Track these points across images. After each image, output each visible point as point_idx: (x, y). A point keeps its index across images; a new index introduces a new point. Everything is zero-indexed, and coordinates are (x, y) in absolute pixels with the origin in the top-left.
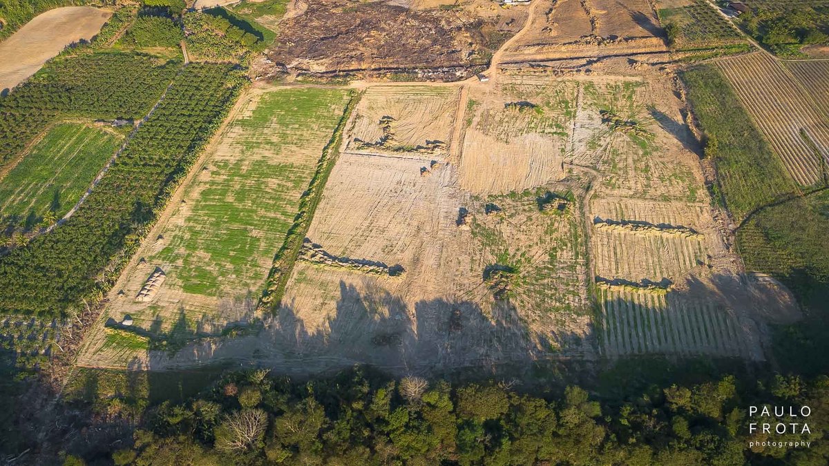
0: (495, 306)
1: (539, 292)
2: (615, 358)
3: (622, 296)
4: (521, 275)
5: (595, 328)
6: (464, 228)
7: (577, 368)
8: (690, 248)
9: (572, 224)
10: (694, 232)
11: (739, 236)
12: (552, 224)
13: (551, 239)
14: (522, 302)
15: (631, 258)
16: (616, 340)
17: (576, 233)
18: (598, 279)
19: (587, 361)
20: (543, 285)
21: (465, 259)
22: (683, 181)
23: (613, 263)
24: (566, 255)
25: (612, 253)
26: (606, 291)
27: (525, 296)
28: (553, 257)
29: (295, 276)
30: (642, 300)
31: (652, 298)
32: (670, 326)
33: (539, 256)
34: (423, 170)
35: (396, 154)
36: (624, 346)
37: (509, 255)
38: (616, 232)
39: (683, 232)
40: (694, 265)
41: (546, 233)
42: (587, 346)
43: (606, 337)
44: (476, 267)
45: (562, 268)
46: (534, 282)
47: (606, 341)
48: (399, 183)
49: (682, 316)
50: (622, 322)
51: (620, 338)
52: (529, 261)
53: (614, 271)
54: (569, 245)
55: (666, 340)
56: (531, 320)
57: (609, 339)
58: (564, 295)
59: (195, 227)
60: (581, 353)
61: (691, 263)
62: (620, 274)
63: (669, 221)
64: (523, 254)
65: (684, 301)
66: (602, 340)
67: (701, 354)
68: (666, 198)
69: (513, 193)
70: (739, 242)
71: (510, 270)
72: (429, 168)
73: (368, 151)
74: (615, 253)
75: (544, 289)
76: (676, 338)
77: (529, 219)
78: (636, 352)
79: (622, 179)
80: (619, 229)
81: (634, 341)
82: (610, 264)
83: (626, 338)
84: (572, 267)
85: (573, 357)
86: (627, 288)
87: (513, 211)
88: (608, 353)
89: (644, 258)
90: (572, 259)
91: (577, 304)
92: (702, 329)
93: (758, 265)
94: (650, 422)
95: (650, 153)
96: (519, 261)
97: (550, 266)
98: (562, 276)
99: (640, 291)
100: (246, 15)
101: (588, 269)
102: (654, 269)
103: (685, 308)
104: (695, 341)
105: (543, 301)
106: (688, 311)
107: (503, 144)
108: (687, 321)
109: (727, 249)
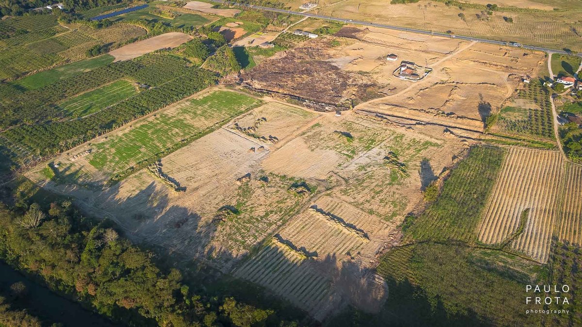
0: (208, 225)
1: (238, 229)
2: (237, 278)
3: (284, 252)
4: (239, 217)
5: (245, 258)
6: (239, 183)
7: (211, 272)
8: (353, 244)
9: (297, 204)
10: (366, 236)
11: (393, 251)
12: (286, 199)
13: (277, 206)
14: (223, 229)
15: (310, 234)
16: (249, 270)
17: (295, 208)
18: (277, 236)
19: (221, 273)
20: (244, 226)
21: (221, 197)
22: (395, 207)
23: (296, 232)
24: (273, 217)
25: (302, 227)
26: (274, 243)
27: (228, 227)
28: (267, 214)
29: (137, 174)
30: (289, 257)
31: (294, 256)
32: (288, 277)
33: (260, 212)
34: (253, 149)
35: (248, 137)
37: (245, 204)
38: (318, 217)
39: (357, 233)
40: (344, 253)
41: (277, 202)
42: (229, 264)
43: (245, 265)
44: (221, 204)
45: (265, 223)
46: (242, 223)
47: (242, 268)
48: (233, 151)
49: (302, 275)
50: (263, 263)
51: (252, 269)
52: (252, 212)
53: (291, 236)
54: (283, 213)
55: (276, 283)
56: (217, 239)
57: (245, 267)
58: (249, 236)
59: (123, 138)
60: (223, 267)
61: (342, 252)
62: (293, 239)
63: (358, 224)
64: (252, 207)
65: (313, 268)
66: (241, 266)
67: (286, 299)
68: (371, 212)
69: (285, 176)
70: (390, 254)
71: (236, 212)
72: (256, 149)
73: (235, 131)
74: (303, 227)
75: (242, 228)
76: (283, 285)
77: (277, 192)
78: (251, 281)
79: (356, 192)
80: (320, 216)
81: (257, 275)
82: (293, 232)
83: (256, 271)
84: (270, 224)
85: (216, 266)
86: (287, 248)
87: (274, 185)
88: (236, 273)
89: (317, 237)
90: (275, 220)
91: (250, 243)
92: (305, 287)
93: (386, 272)
94: (199, 309)
95: (393, 185)
96: (247, 210)
97: (259, 219)
98: (260, 226)
99: (293, 252)
100: (252, 53)
101: (278, 228)
102: (316, 245)
103: (307, 273)
104: (291, 292)
105: (235, 234)
106: (308, 275)
107: (309, 151)
108: (300, 280)
109: (377, 254)
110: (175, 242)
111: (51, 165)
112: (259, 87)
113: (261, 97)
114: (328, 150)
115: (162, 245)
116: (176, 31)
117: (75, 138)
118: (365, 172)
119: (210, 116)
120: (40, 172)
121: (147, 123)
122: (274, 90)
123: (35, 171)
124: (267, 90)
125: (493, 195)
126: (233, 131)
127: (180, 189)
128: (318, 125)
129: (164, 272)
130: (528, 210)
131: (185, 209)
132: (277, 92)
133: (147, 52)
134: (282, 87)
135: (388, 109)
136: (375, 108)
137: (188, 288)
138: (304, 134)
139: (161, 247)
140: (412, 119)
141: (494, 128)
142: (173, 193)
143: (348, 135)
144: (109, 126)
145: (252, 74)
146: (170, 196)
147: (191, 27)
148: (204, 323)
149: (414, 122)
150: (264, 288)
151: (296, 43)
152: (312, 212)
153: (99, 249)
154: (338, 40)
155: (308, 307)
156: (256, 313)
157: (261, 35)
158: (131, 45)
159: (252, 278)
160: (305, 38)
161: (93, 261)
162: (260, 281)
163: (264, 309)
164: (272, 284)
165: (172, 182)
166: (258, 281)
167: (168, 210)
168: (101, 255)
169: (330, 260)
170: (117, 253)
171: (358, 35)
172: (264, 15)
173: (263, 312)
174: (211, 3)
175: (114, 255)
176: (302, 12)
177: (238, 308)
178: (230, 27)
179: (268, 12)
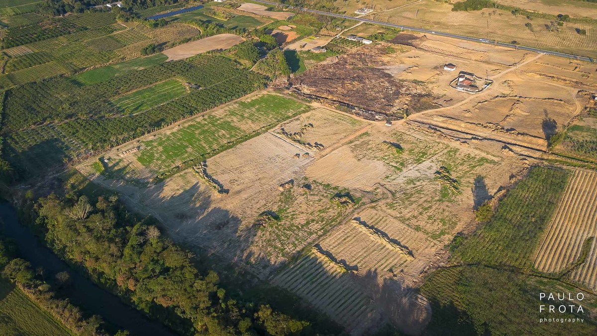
0: (248, 229)
1: (278, 235)
2: (274, 285)
3: (323, 263)
4: (279, 223)
5: (284, 266)
6: (281, 189)
7: (248, 277)
8: (396, 261)
9: (340, 214)
10: (410, 253)
11: (439, 271)
12: (328, 209)
13: (319, 215)
14: (263, 235)
15: (351, 247)
16: (286, 278)
17: (337, 218)
18: (317, 246)
19: (258, 278)
20: (285, 233)
21: (263, 202)
22: (444, 224)
23: (336, 243)
24: (314, 226)
25: (343, 239)
26: (314, 253)
27: (268, 233)
28: (308, 223)
29: (181, 174)
30: (328, 269)
31: (333, 268)
32: (326, 289)
33: (301, 220)
34: (298, 155)
35: (293, 143)
36: (286, 283)
37: (286, 211)
38: (360, 230)
39: (402, 250)
40: (386, 270)
41: (320, 211)
42: (267, 271)
43: (282, 274)
44: (263, 208)
45: (305, 231)
46: (282, 230)
47: (280, 275)
48: (277, 156)
49: (340, 289)
50: (300, 272)
51: (290, 278)
52: (292, 219)
53: (331, 247)
54: (324, 223)
55: (313, 294)
56: (256, 245)
57: (283, 275)
58: (289, 244)
59: (171, 137)
60: (260, 273)
61: (384, 268)
62: (333, 250)
63: (402, 241)
64: (294, 215)
65: (352, 283)
66: (278, 274)
67: (323, 312)
68: (417, 229)
69: (328, 185)
70: (435, 274)
71: (277, 218)
72: (301, 155)
73: (281, 136)
74: (345, 239)
75: (282, 235)
76: (321, 297)
77: (320, 200)
78: (289, 290)
79: (402, 206)
80: (363, 229)
81: (295, 284)
82: (334, 243)
83: (293, 280)
84: (311, 234)
85: (254, 272)
86: (327, 259)
87: (316, 193)
88: (273, 281)
89: (359, 250)
90: (316, 230)
91: (289, 251)
92: (343, 301)
93: (429, 293)
94: (235, 313)
95: (443, 202)
96: (288, 217)
97: (300, 227)
98: (300, 234)
99: (332, 264)
100: (303, 57)
101: (319, 238)
102: (357, 258)
103: (346, 287)
104: (329, 305)
105: (274, 240)
106: (347, 289)
107: (355, 160)
108: (339, 292)
109: (421, 273)
110: (215, 244)
111: (101, 160)
112: (308, 92)
113: (310, 102)
114: (375, 160)
115: (201, 246)
116: (229, 33)
117: (126, 135)
118: (413, 186)
119: (257, 119)
120: (91, 165)
121: (195, 123)
122: (322, 96)
123: (85, 165)
124: (315, 96)
125: (553, 219)
126: (279, 135)
127: (223, 191)
128: (366, 134)
129: (202, 273)
130: (591, 238)
131: (227, 211)
132: (326, 98)
133: (200, 52)
134: (331, 93)
135: (443, 122)
136: (428, 119)
137: (224, 291)
138: (351, 142)
139: (200, 248)
140: (467, 133)
141: (558, 147)
142: (216, 195)
143: (398, 147)
144: (158, 124)
145: (302, 78)
146: (212, 198)
147: (244, 29)
148: (238, 329)
149: (470, 137)
150: (301, 299)
151: (349, 49)
152: (354, 224)
153: (141, 245)
154: (393, 47)
155: (345, 322)
156: (291, 323)
157: (314, 39)
158: (185, 45)
159: (289, 287)
160: (358, 43)
161: (135, 256)
162: (297, 291)
163: (300, 320)
164: (309, 295)
165: (216, 183)
166: (294, 291)
167: (210, 211)
168: (142, 252)
169: (371, 276)
170: (158, 251)
171: (415, 42)
172: (318, 19)
173: (299, 323)
174: (265, 5)
175: (155, 252)
176: (357, 17)
177: (273, 317)
178: (283, 30)
179: (322, 16)
